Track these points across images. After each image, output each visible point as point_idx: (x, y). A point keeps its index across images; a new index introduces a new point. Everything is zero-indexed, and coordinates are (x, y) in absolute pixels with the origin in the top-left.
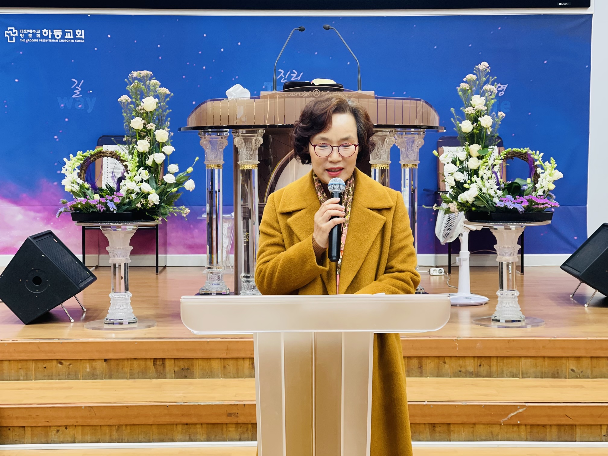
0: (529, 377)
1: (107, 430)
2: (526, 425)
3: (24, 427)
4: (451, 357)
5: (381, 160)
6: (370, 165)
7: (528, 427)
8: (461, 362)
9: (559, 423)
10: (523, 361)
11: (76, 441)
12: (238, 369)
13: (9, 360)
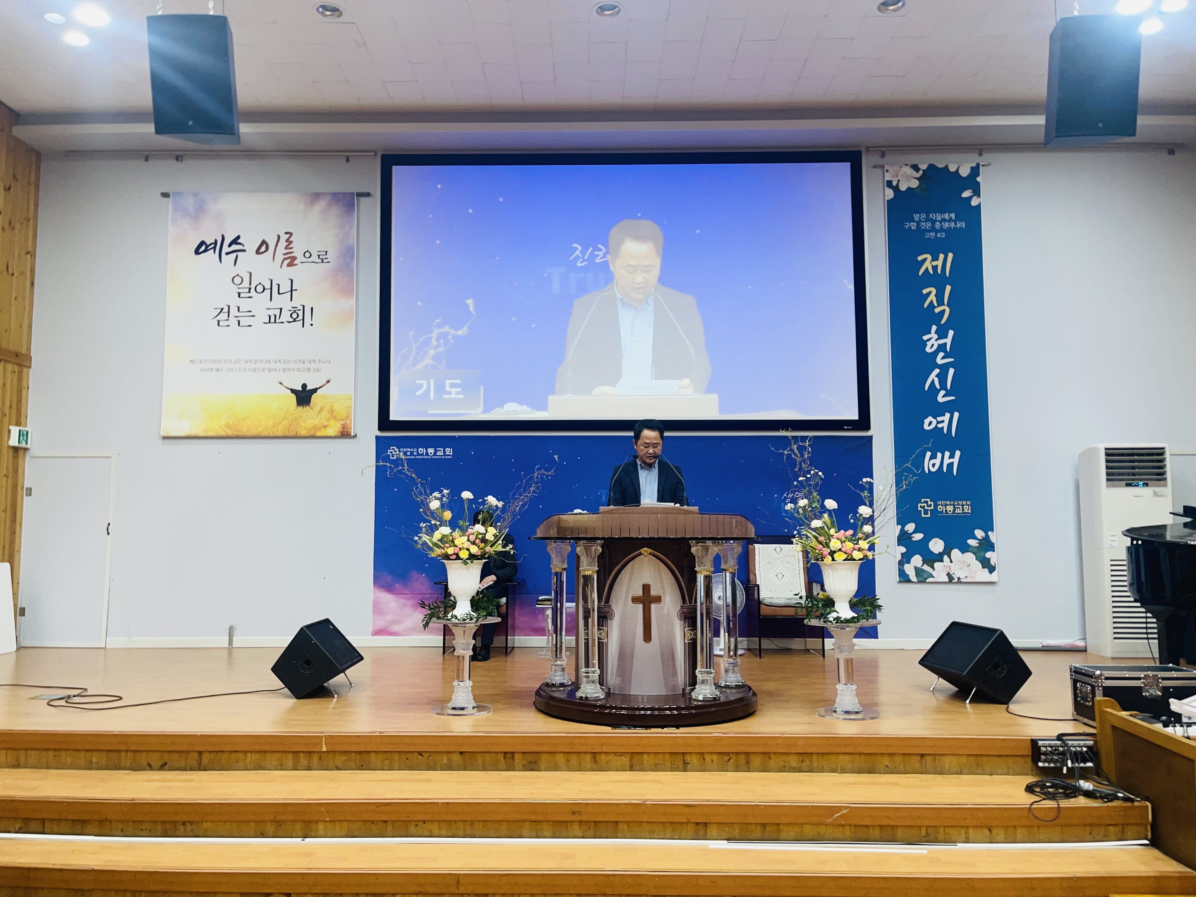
0: (847, 773)
1: (460, 825)
2: (850, 825)
3: (386, 821)
4: (776, 753)
5: (705, 567)
6: (696, 572)
7: (853, 828)
8: (784, 758)
9: (882, 824)
10: (842, 757)
12: (580, 764)
13: (376, 752)
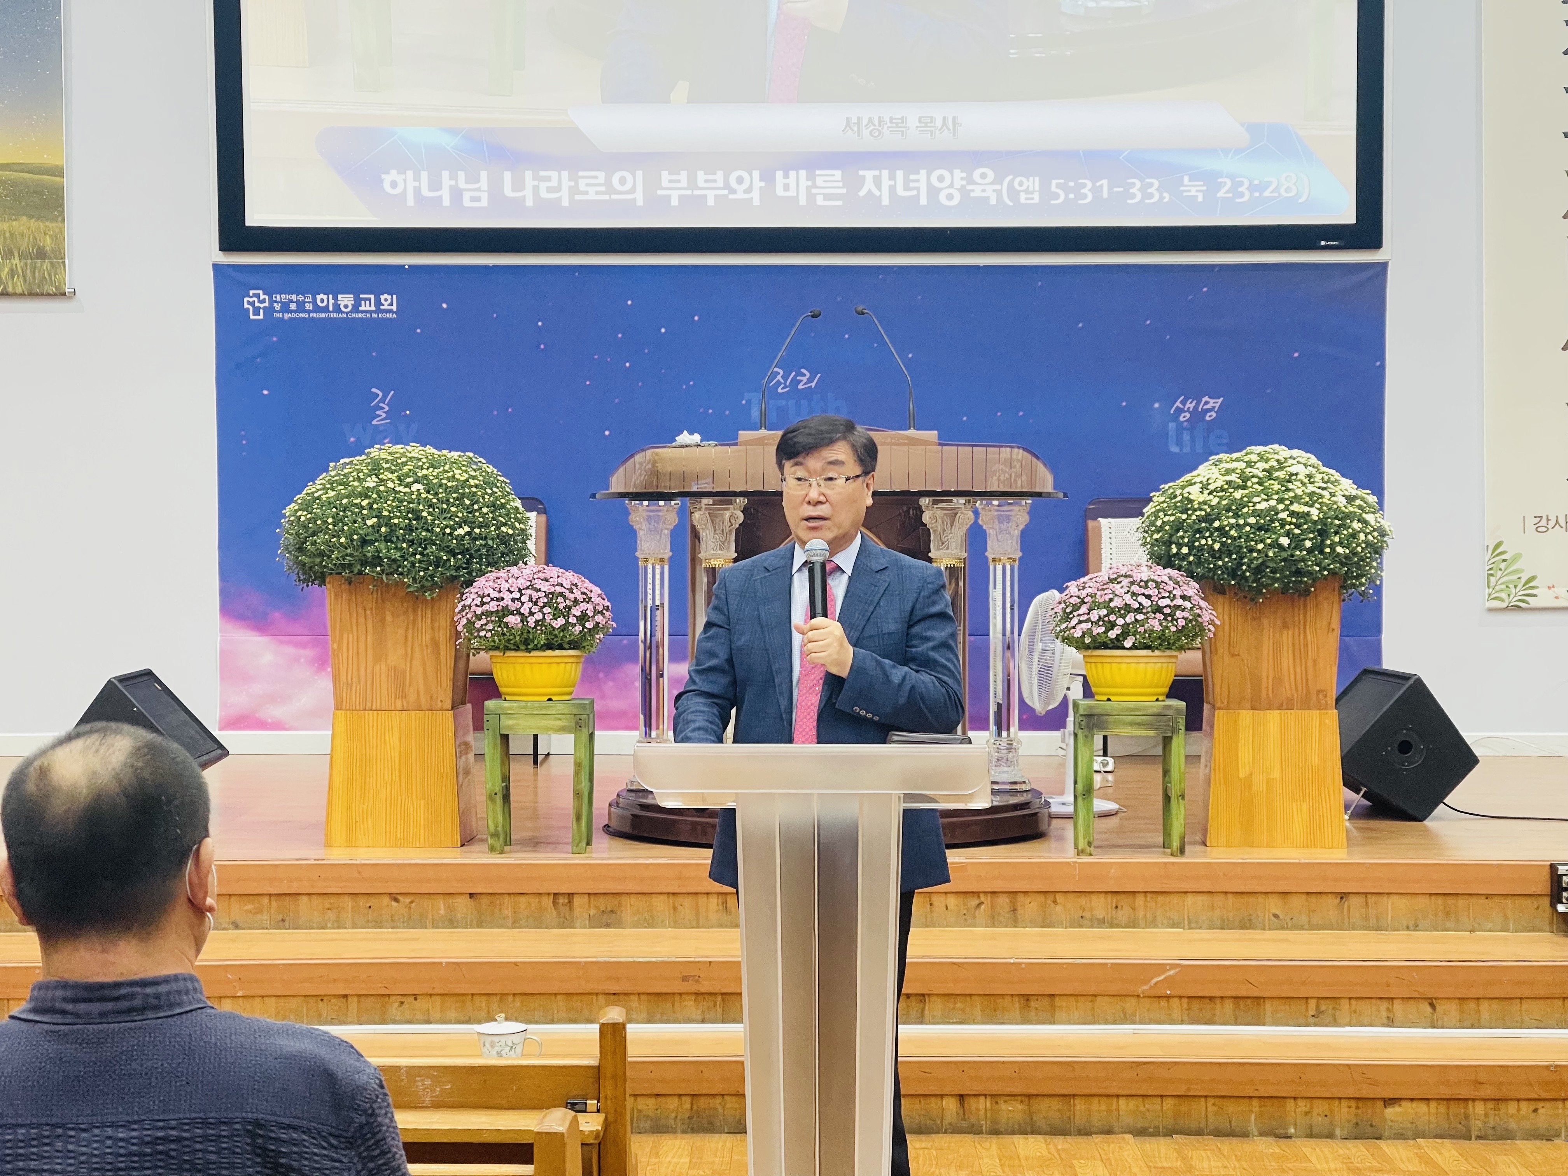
0: (1201, 928)
1: (482, 1002)
3: (346, 996)
4: (1065, 892)
5: (949, 551)
7: (1185, 1000)
8: (1083, 900)
9: (1236, 994)
10: (1190, 899)
11: (432, 1019)
12: (697, 913)
13: (309, 894)
